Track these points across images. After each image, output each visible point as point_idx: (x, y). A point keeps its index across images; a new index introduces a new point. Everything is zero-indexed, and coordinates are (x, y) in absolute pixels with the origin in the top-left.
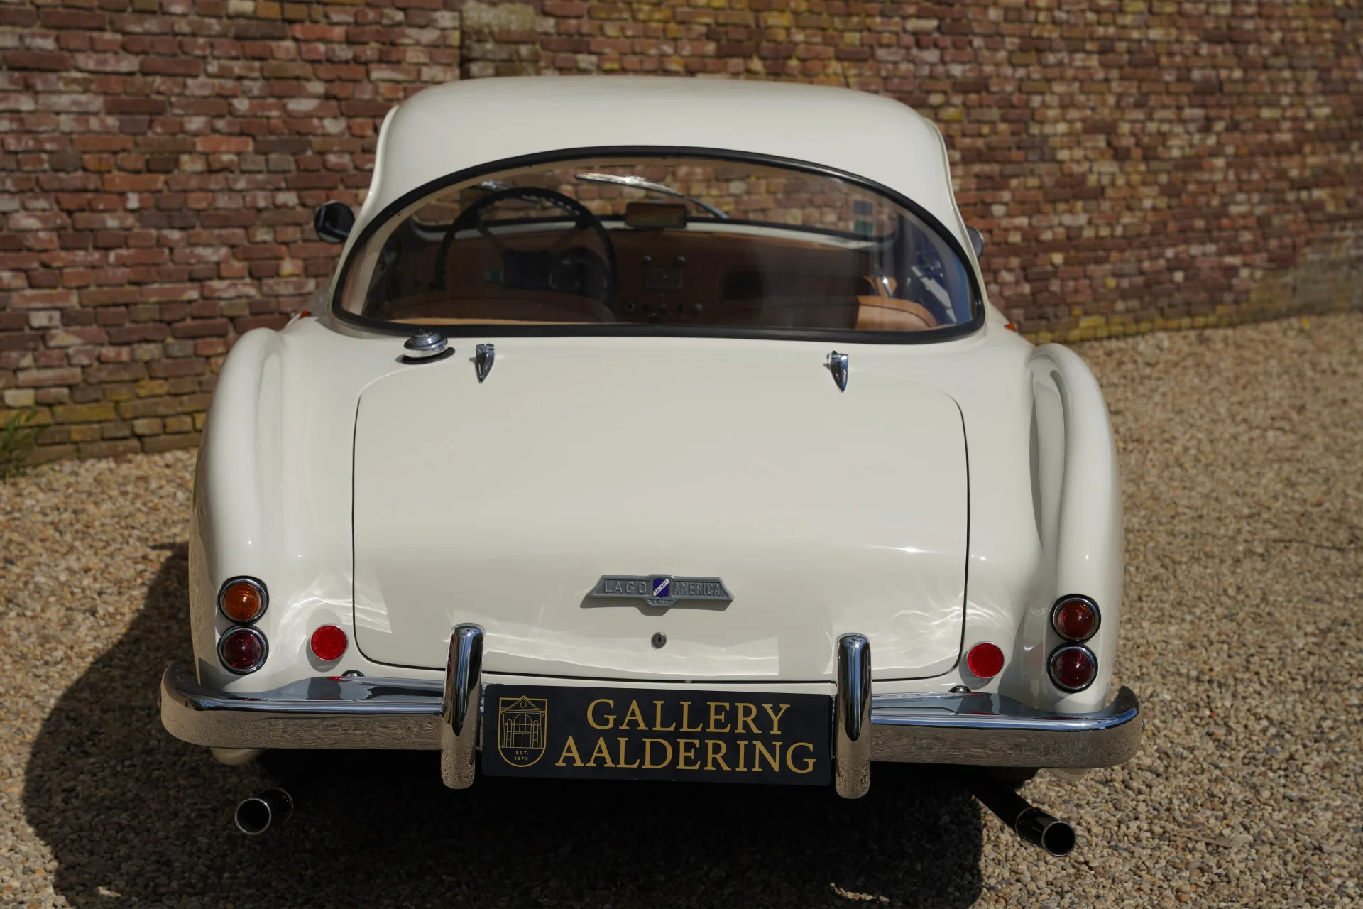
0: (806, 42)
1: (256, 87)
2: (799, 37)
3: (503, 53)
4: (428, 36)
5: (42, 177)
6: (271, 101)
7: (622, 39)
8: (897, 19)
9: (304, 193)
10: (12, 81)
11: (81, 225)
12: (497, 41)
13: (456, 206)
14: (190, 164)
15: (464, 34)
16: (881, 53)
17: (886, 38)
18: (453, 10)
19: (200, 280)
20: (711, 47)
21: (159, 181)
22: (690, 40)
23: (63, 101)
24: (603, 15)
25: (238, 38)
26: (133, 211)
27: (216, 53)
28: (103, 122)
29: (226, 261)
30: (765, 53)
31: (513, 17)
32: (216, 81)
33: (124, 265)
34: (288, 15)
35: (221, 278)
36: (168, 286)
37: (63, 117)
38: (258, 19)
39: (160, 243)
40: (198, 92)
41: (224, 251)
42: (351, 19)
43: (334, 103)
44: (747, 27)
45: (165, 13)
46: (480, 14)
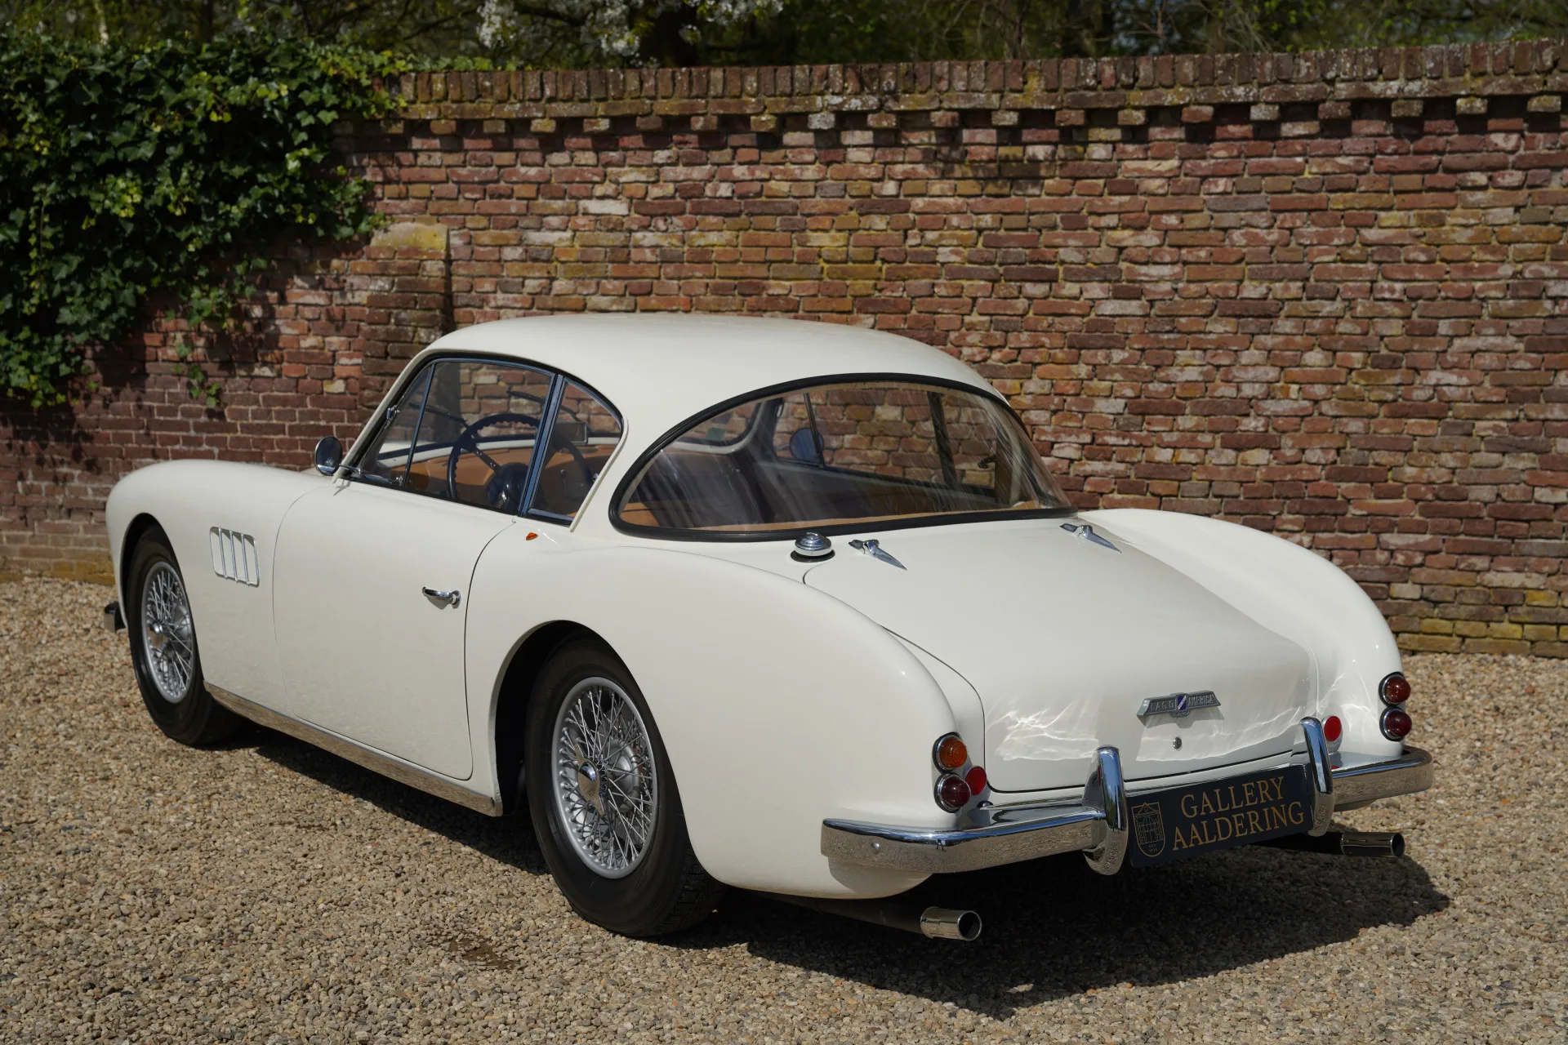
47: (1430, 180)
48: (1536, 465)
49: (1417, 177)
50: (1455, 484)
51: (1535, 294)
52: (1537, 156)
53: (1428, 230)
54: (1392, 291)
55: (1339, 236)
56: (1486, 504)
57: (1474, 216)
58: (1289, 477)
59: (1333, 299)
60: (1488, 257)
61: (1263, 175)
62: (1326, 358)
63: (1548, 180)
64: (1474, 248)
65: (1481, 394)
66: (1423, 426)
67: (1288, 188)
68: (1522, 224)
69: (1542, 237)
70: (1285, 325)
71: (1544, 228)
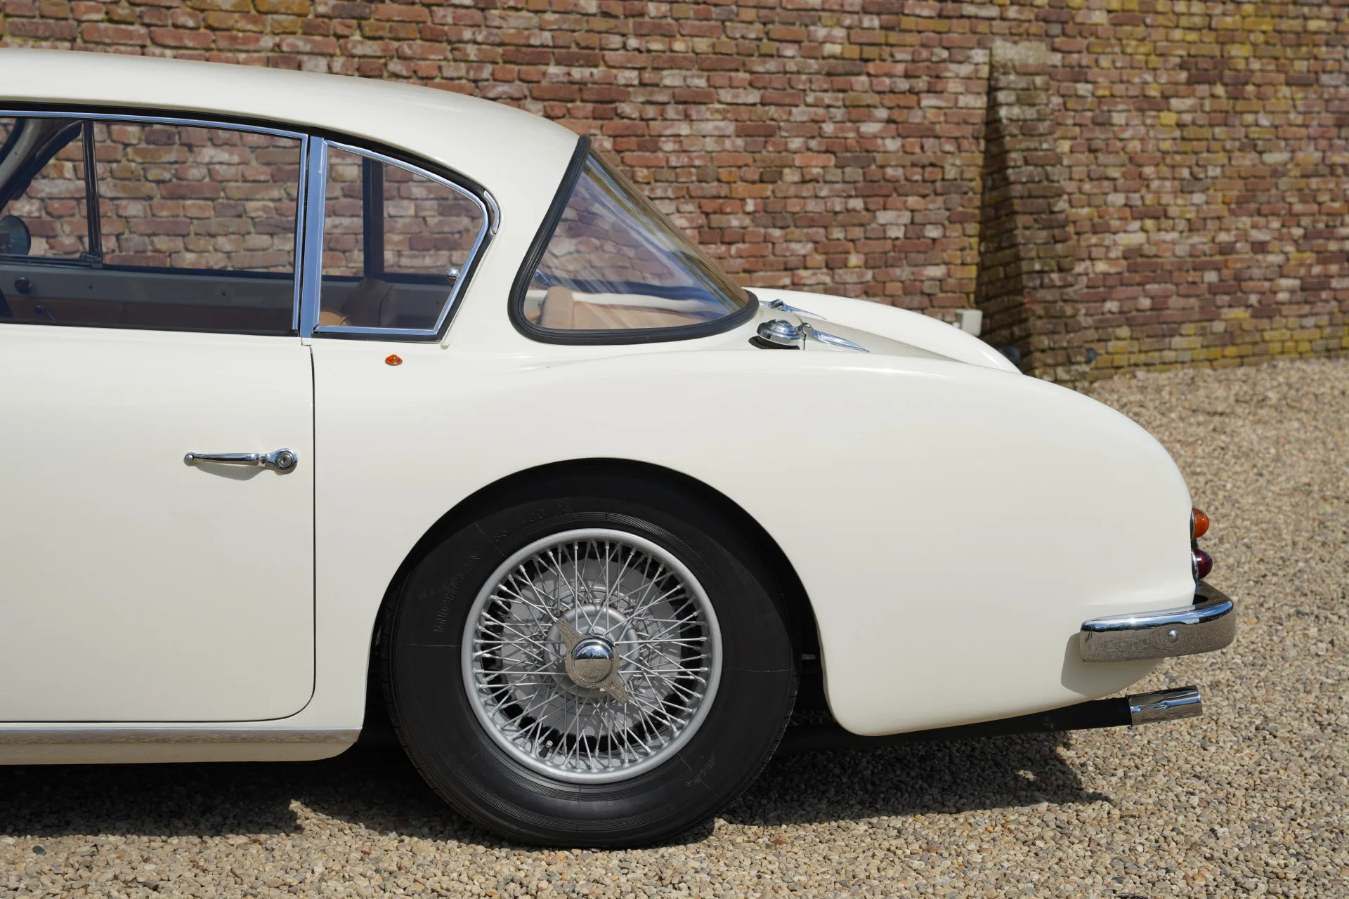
0: (1262, 70)
1: (839, 114)
2: (1256, 65)
3: (1023, 82)
4: (965, 70)
5: (692, 186)
6: (849, 125)
7: (1113, 70)
8: (1340, 48)
9: (869, 200)
10: (677, 113)
11: (714, 224)
12: (1018, 73)
13: (977, 211)
14: (790, 176)
15: (992, 67)
16: (1325, 78)
17: (1330, 65)
18: (985, 48)
19: (792, 269)
20: (1183, 76)
21: (768, 189)
22: (1166, 69)
23: (708, 127)
24: (1099, 50)
25: (829, 74)
26: (749, 214)
27: (813, 87)
28: (734, 143)
29: (809, 255)
30: (1226, 80)
31: (1031, 53)
32: (812, 109)
33: (741, 257)
34: (865, 56)
35: (806, 268)
36: (769, 274)
37: (708, 140)
38: (844, 59)
39: (766, 239)
40: (799, 119)
41: (810, 246)
42: (909, 58)
43: (893, 126)
44: (1212, 57)
45: (780, 56)
46: (1005, 51)
60: (250, 27)
64: (237, 16)
65: (250, 173)
66: (200, 208)
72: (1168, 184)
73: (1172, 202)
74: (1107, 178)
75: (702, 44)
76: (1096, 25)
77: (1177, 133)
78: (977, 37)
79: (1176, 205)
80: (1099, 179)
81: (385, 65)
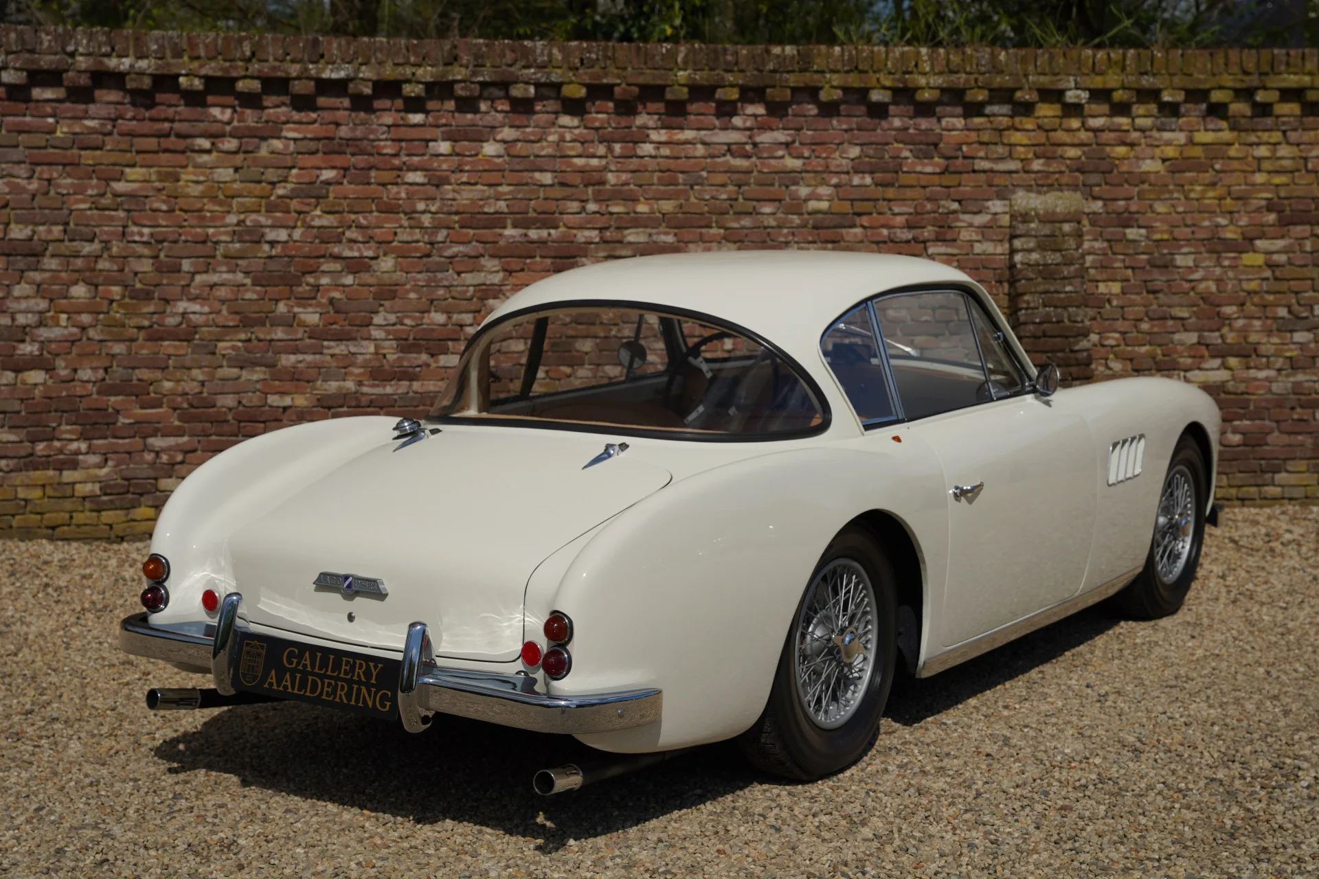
3: (1047, 230)
4: (981, 219)
7: (1174, 214)
12: (1040, 221)
15: (1013, 217)
18: (1004, 199)
22: (1248, 212)
24: (1153, 197)
25: (815, 227)
27: (797, 239)
31: (1060, 202)
34: (856, 210)
38: (832, 214)
42: (911, 210)
45: (758, 214)
46: (1025, 200)
47: (165, 143)
48: (267, 377)
49: (154, 141)
50: (205, 394)
51: (256, 238)
52: (248, 127)
53: (167, 184)
54: (141, 235)
55: (92, 187)
56: (230, 409)
57: (203, 174)
58: (64, 394)
59: (92, 241)
60: (217, 208)
61: (20, 132)
62: (89, 291)
63: (258, 147)
64: (205, 200)
65: (220, 320)
66: (175, 347)
67: (43, 144)
68: (242, 182)
69: (257, 193)
70: (51, 263)
71: (258, 186)
72: (1257, 323)
73: (1264, 340)
74: (1173, 318)
75: (668, 206)
76: (1149, 172)
77: (1268, 274)
78: (994, 189)
79: (1269, 342)
80: (1163, 318)
81: (343, 233)
